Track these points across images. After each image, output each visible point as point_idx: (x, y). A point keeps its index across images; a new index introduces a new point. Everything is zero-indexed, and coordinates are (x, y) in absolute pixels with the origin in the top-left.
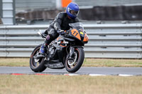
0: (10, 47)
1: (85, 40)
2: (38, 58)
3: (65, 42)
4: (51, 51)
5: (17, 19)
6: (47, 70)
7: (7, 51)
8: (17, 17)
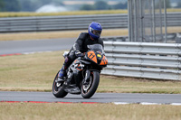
2: (59, 82)
3: (81, 65)
4: (69, 75)
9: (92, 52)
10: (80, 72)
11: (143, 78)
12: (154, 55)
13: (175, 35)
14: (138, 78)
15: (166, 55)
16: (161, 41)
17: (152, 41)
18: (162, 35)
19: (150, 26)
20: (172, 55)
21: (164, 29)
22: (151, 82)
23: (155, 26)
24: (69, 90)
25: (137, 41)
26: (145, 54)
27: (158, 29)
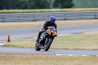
3: (44, 36)
9: (49, 30)
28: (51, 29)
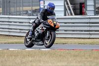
0: (92, 31)
1: (57, 27)
3: (44, 28)
5: (97, 11)
6: (35, 46)
7: (90, 34)
8: (97, 10)
9: (50, 20)
10: (43, 32)
11: (10, 35)
12: (16, 22)
13: (27, 11)
14: (7, 35)
15: (22, 23)
16: (20, 15)
17: (15, 15)
18: (20, 11)
19: (14, 7)
20: (26, 22)
21: (21, 8)
22: (14, 38)
23: (17, 7)
24: (36, 43)
25: (7, 15)
26: (11, 22)
27: (18, 8)
28: (53, 19)
